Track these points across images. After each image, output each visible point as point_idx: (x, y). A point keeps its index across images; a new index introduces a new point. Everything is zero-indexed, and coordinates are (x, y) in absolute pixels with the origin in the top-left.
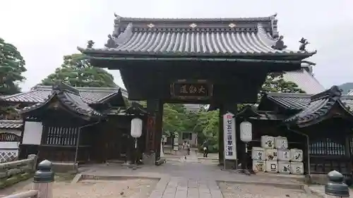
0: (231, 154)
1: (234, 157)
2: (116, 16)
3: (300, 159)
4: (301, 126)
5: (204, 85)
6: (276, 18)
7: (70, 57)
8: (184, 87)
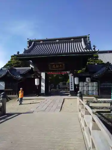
0: (72, 89)
1: (73, 90)
2: (28, 39)
3: (97, 90)
4: (95, 78)
5: (61, 64)
6: (89, 36)
7: (13, 56)
8: (54, 66)
